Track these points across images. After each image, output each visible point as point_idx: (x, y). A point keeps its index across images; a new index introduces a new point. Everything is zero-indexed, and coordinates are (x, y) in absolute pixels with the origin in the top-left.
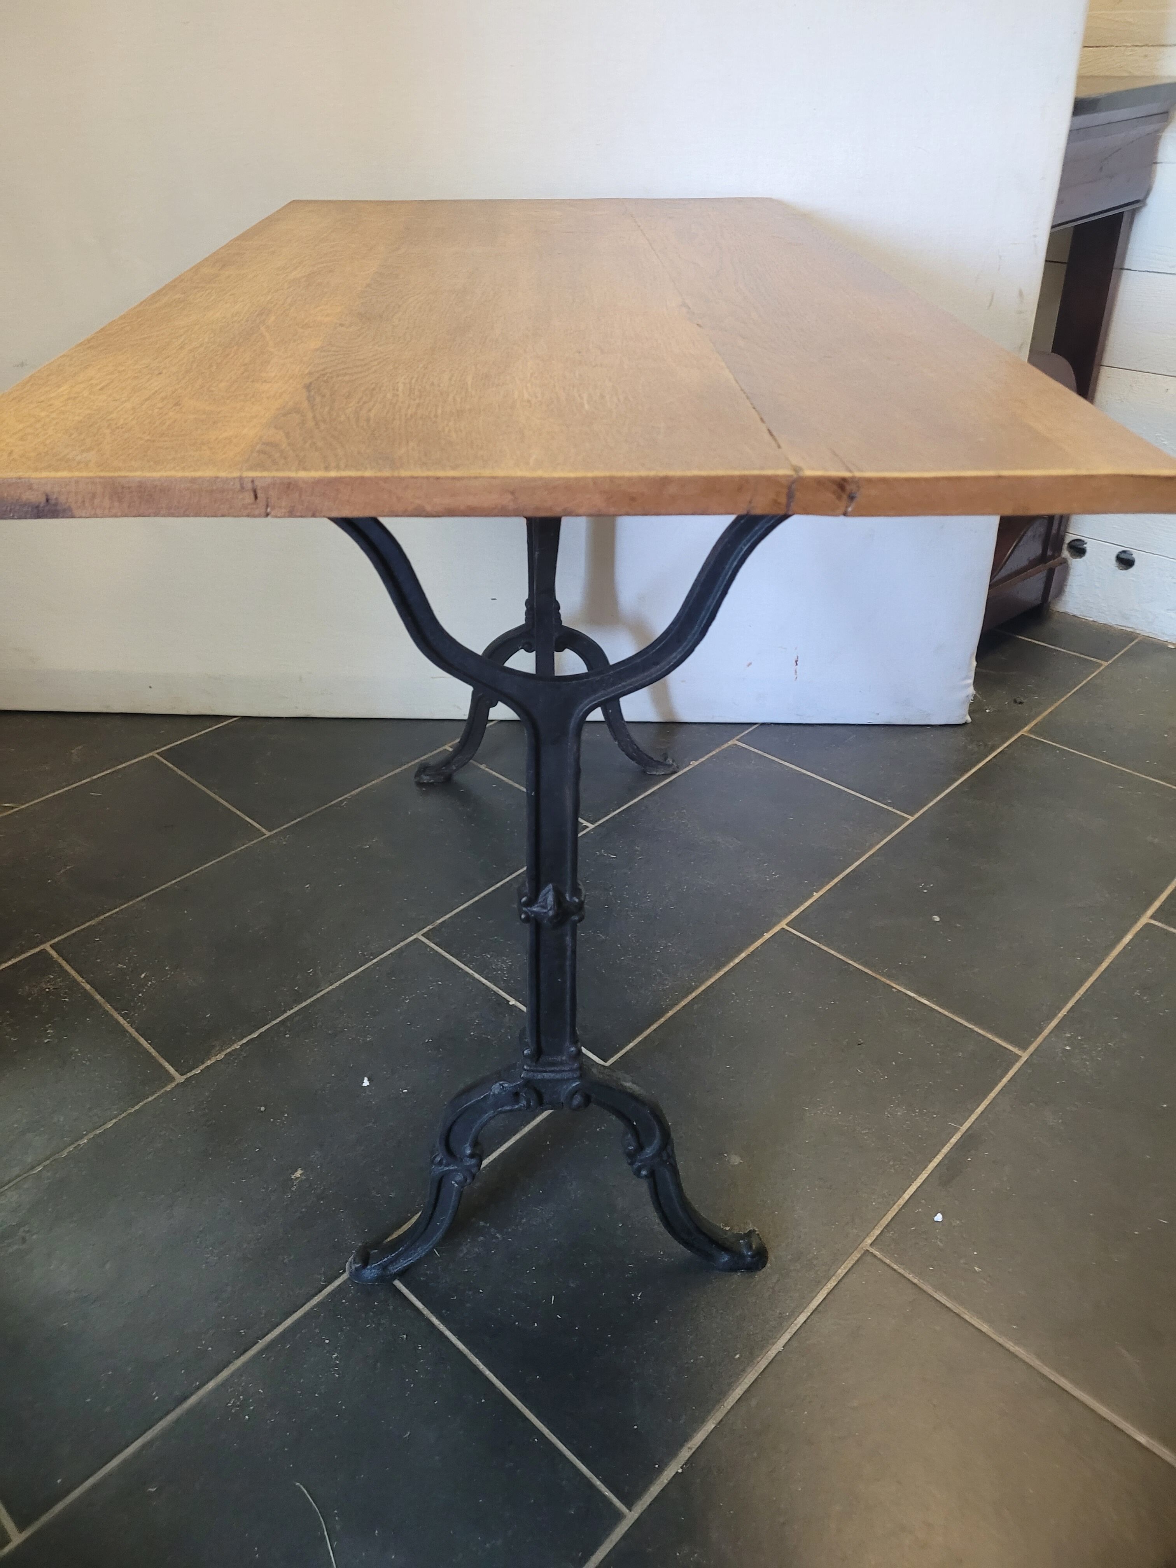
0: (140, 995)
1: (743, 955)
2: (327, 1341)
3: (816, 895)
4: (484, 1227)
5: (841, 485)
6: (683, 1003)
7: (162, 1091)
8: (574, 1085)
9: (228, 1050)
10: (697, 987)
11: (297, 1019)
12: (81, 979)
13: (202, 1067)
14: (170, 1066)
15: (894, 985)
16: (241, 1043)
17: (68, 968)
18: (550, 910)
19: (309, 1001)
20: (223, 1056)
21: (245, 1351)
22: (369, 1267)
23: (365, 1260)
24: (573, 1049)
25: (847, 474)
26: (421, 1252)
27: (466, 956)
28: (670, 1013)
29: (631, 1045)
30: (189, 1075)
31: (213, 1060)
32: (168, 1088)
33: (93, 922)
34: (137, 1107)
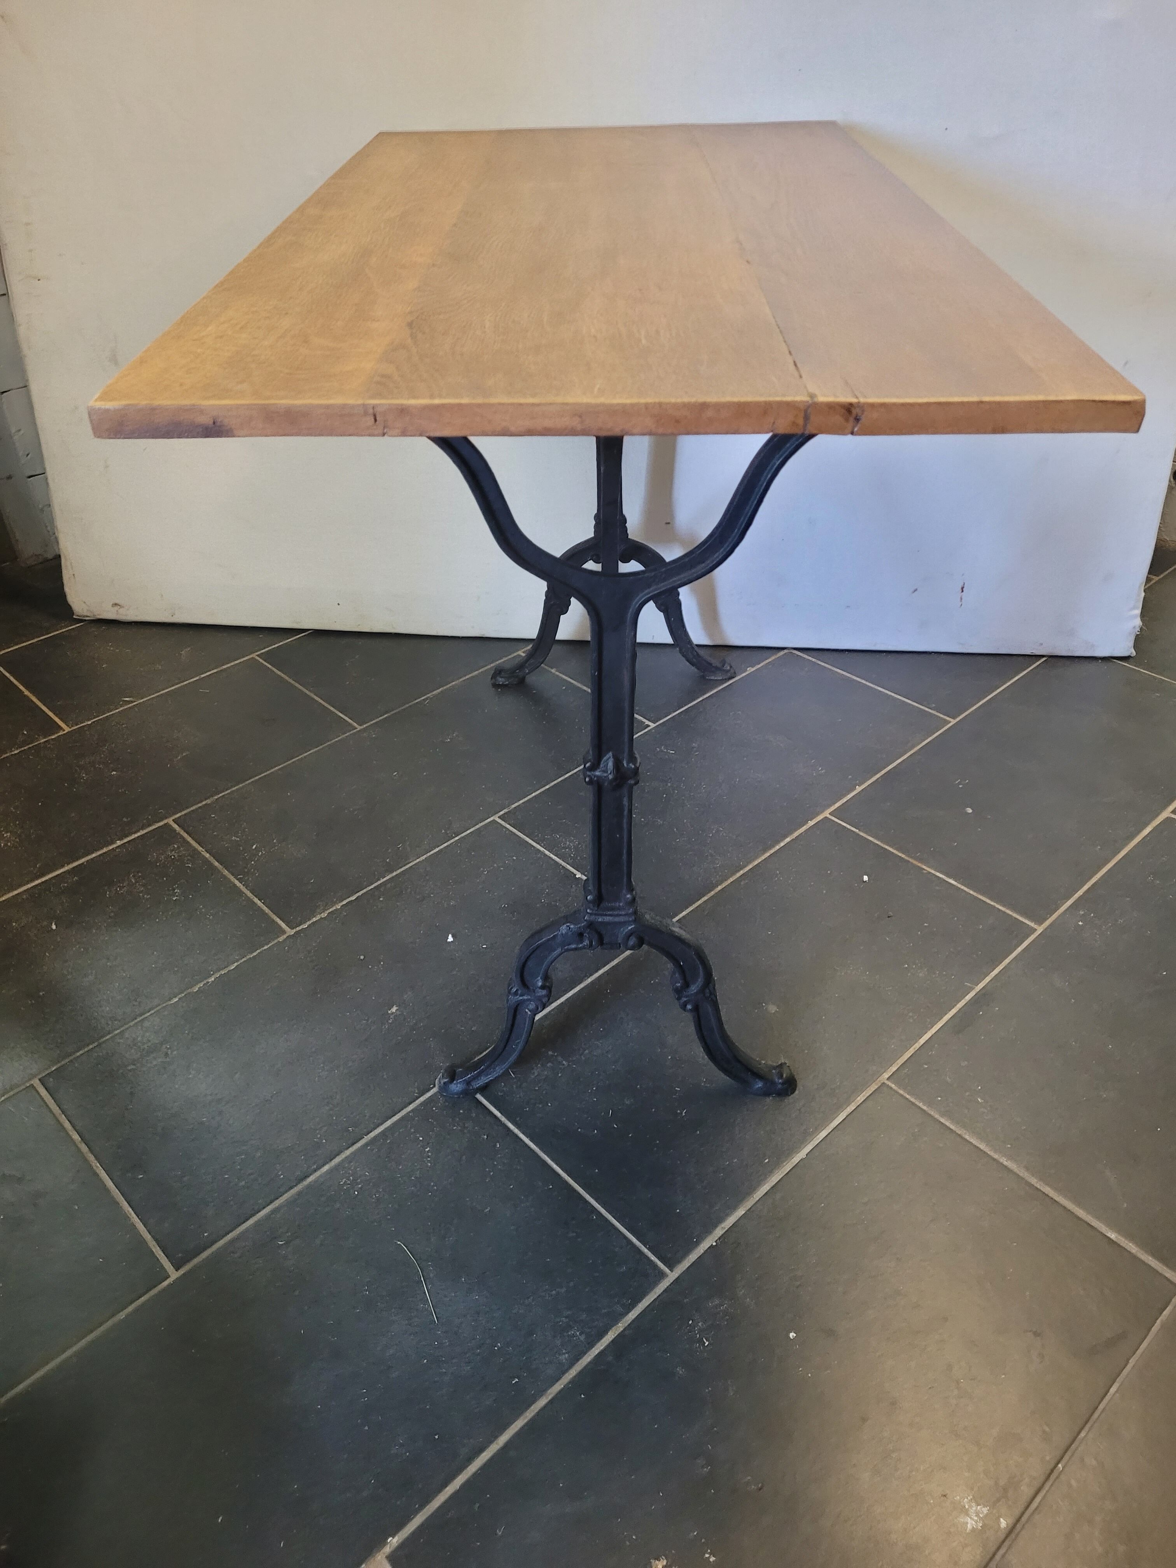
0: (253, 863)
1: (788, 840)
2: (421, 1139)
3: (859, 789)
4: (552, 1056)
5: (848, 409)
6: (731, 880)
7: (276, 941)
8: (630, 928)
9: (331, 910)
10: (745, 867)
11: (389, 885)
12: (201, 848)
13: (308, 923)
14: (281, 922)
15: (924, 867)
16: (341, 904)
17: (189, 839)
18: (610, 773)
19: (399, 871)
20: (326, 915)
21: (353, 1144)
22: (455, 1082)
23: (452, 1076)
24: (628, 896)
25: (854, 400)
26: (499, 1071)
27: (538, 836)
28: (720, 888)
29: (684, 913)
30: (298, 929)
31: (318, 917)
32: (281, 939)
33: (208, 801)
34: (255, 954)
